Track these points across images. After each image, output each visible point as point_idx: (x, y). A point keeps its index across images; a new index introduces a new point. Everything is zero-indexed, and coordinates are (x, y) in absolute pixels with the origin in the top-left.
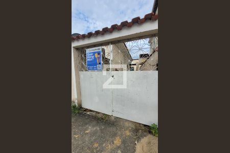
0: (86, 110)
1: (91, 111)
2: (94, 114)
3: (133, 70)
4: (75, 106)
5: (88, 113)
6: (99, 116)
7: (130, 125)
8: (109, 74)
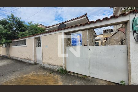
0: (70, 72)
1: (73, 73)
2: (76, 75)
3: (98, 45)
4: (63, 69)
5: (72, 74)
6: (80, 76)
7: (104, 82)
8: (87, 48)
